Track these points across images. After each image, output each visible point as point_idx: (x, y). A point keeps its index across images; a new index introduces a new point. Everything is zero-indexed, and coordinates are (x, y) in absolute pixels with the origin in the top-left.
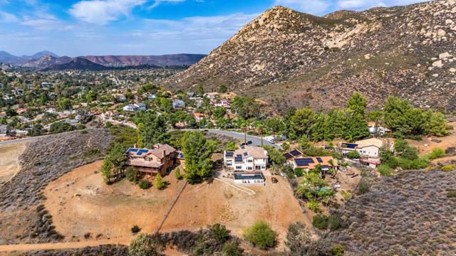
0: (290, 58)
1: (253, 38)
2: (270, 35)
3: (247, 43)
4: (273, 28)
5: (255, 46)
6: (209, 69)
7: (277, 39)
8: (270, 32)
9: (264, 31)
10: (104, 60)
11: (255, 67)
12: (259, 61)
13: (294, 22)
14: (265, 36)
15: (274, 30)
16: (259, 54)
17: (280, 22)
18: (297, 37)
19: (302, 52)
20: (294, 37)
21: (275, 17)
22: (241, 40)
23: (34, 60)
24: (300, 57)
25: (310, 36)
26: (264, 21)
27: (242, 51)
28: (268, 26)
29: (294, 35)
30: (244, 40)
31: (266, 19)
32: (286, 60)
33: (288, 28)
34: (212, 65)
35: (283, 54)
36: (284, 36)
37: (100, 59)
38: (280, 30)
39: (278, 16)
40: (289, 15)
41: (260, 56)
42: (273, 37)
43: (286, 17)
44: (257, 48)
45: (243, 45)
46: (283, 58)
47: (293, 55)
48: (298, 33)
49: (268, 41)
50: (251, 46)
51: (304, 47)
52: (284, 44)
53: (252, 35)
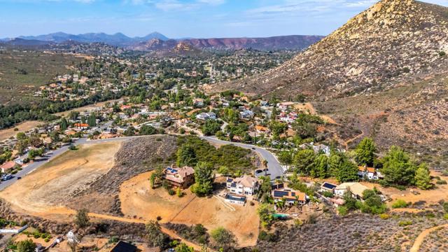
0: (396, 62)
1: (357, 35)
2: (377, 32)
3: (349, 41)
4: (383, 24)
5: (357, 46)
6: (300, 70)
7: (386, 37)
8: (378, 29)
9: (370, 28)
10: (208, 43)
11: (350, 71)
12: (356, 64)
13: (411, 16)
14: (370, 33)
15: (384, 27)
16: (360, 55)
17: (393, 16)
18: (411, 35)
19: (412, 56)
20: (408, 35)
21: (388, 11)
22: (343, 37)
23: (144, 43)
24: (408, 62)
25: (426, 36)
26: (373, 15)
27: (341, 50)
28: (376, 21)
29: (407, 33)
30: (346, 37)
31: (376, 13)
32: (390, 64)
33: (402, 24)
34: (303, 65)
35: (387, 56)
36: (395, 34)
37: (203, 43)
38: (391, 26)
39: (392, 8)
40: (407, 7)
41: (360, 57)
42: (380, 35)
43: (402, 10)
44: (359, 48)
45: (344, 43)
46: (387, 63)
47: (400, 59)
48: (414, 31)
49: (373, 40)
50: (352, 44)
51: (415, 49)
52: (394, 44)
53: (356, 31)
